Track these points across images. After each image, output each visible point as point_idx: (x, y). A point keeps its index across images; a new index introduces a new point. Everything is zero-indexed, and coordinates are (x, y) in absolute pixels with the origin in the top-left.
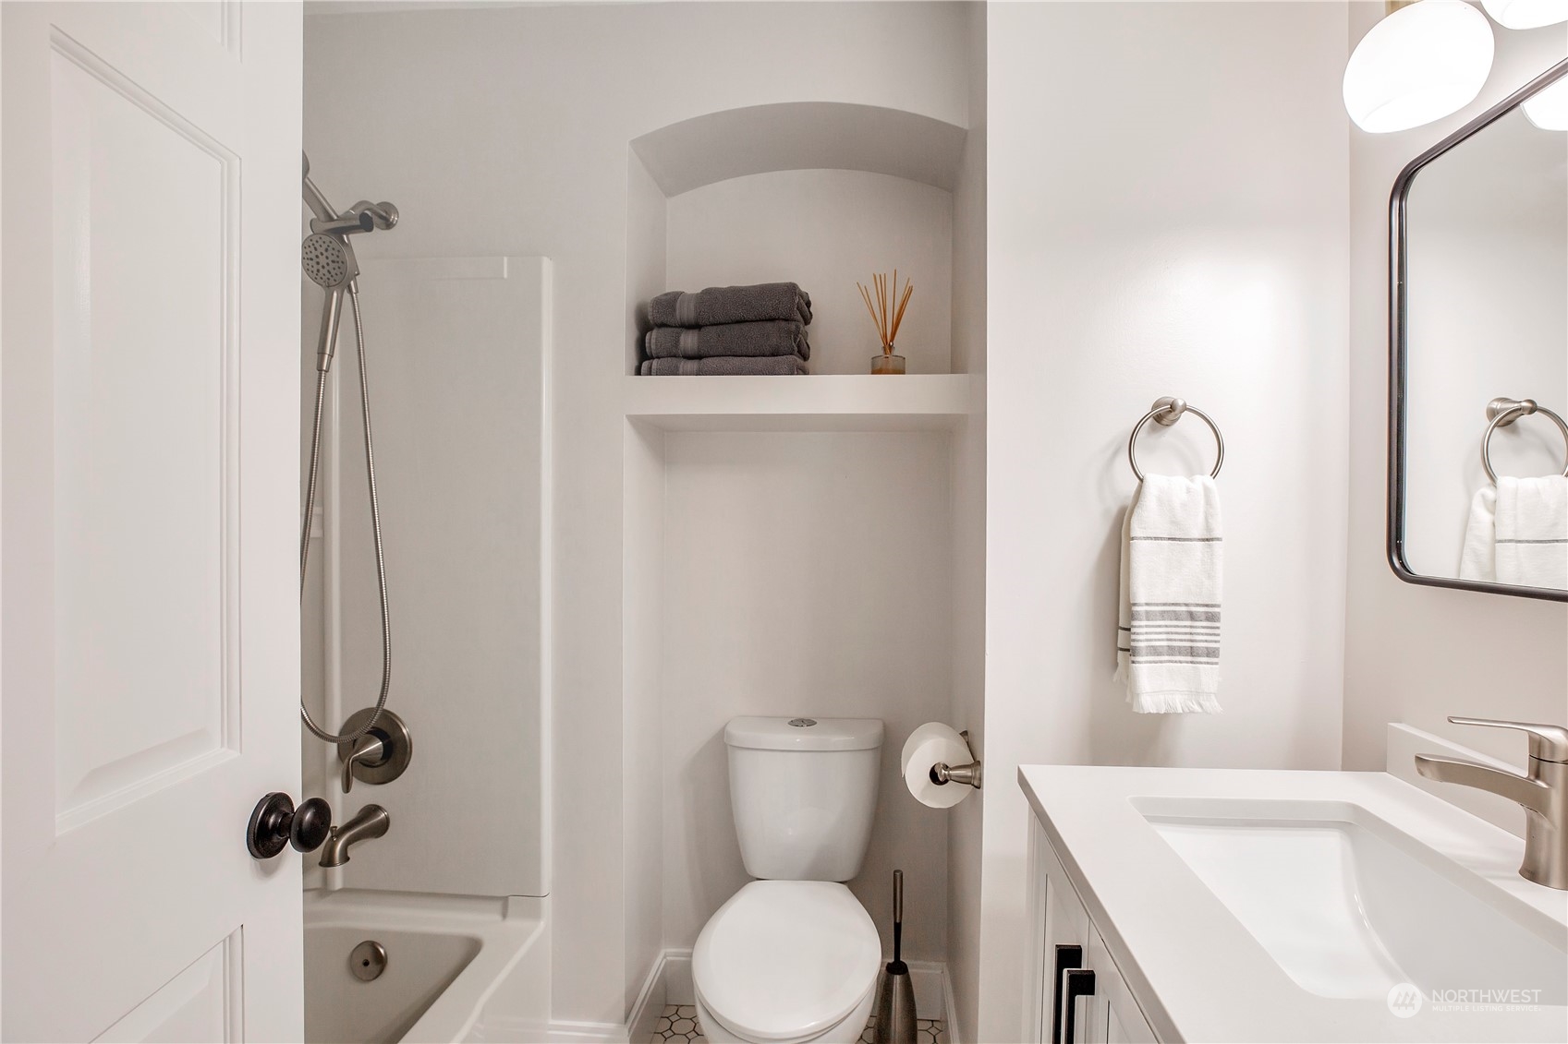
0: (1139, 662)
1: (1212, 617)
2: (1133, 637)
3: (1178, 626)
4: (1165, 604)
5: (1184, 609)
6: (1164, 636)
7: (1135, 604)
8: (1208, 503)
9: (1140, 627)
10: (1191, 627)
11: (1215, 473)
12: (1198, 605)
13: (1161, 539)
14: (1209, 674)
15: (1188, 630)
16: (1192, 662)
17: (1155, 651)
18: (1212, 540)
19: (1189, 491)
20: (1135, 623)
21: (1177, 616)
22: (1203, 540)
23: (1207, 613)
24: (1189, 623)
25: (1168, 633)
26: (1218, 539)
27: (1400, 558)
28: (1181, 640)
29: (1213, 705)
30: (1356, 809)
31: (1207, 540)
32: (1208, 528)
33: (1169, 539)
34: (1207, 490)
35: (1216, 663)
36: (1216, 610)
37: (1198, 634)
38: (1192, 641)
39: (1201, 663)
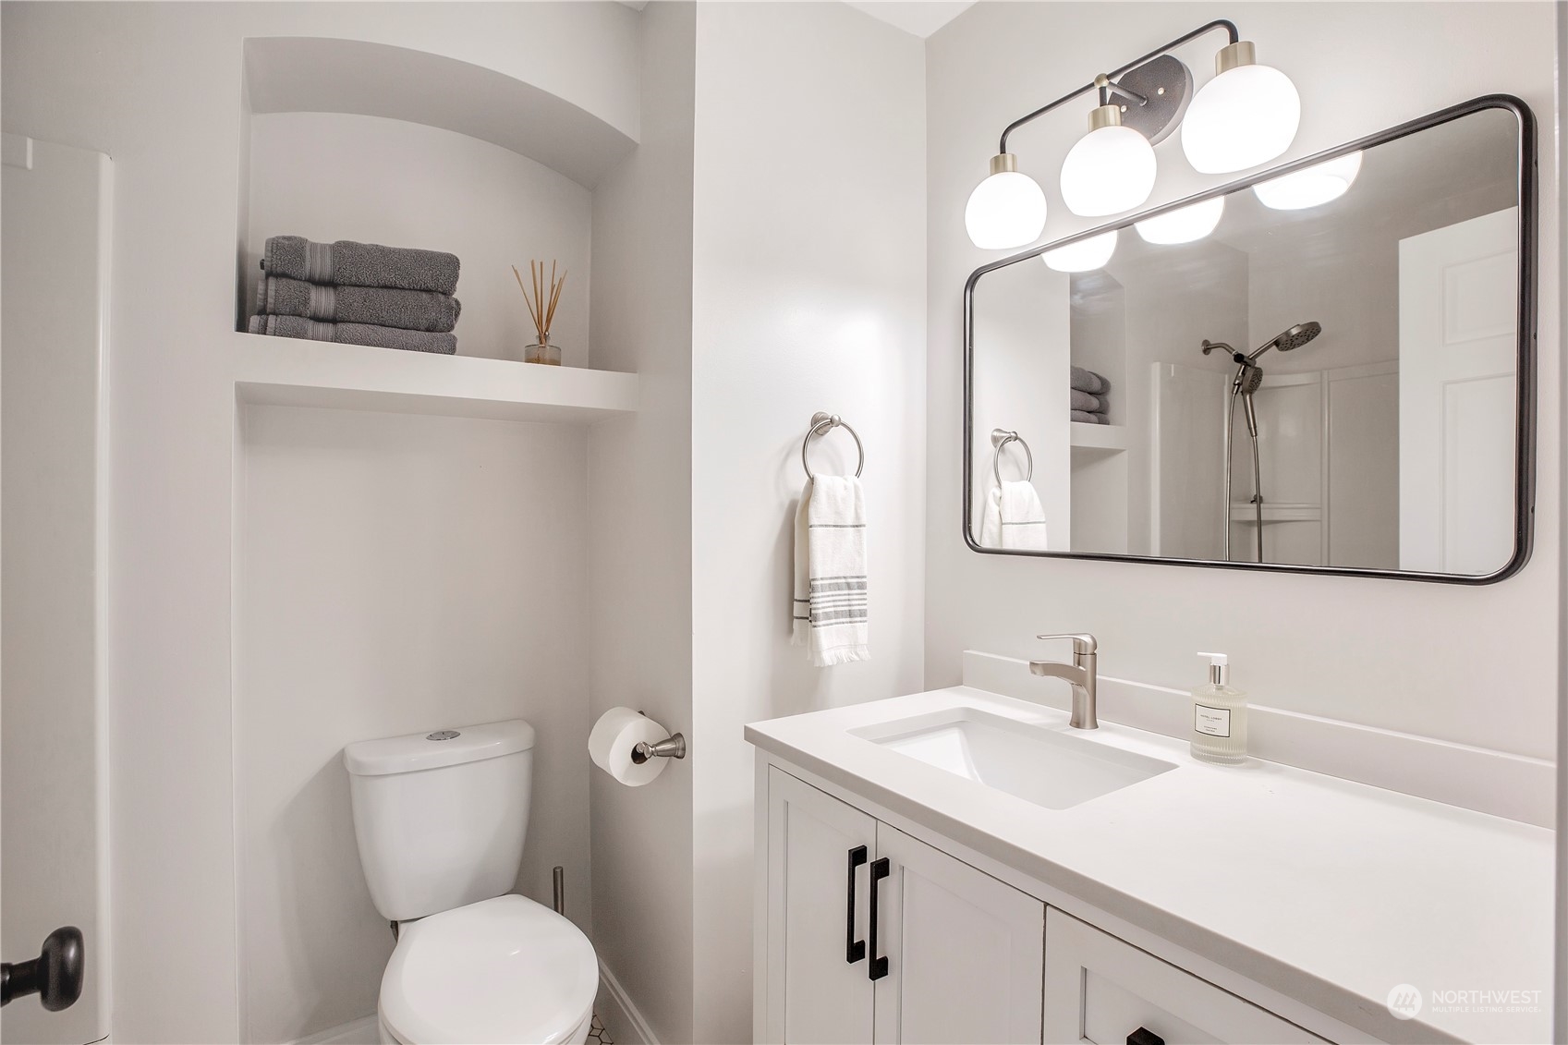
0: (819, 626)
1: (861, 586)
2: (813, 606)
3: (840, 595)
4: (831, 578)
5: (843, 581)
6: (831, 604)
7: (813, 580)
8: (857, 497)
9: (819, 597)
10: (849, 595)
11: (858, 474)
12: (852, 577)
13: (829, 526)
14: (862, 629)
15: (847, 597)
16: (851, 622)
17: (827, 616)
18: (860, 526)
19: (846, 488)
20: (816, 595)
21: (838, 587)
22: (854, 526)
23: (858, 583)
24: (846, 592)
25: (834, 601)
26: (864, 526)
27: (971, 536)
28: (843, 606)
29: (865, 654)
30: (968, 710)
31: (857, 526)
32: (857, 516)
33: (834, 526)
34: (856, 487)
35: (865, 621)
36: (864, 580)
37: (853, 600)
38: (850, 605)
39: (856, 622)
